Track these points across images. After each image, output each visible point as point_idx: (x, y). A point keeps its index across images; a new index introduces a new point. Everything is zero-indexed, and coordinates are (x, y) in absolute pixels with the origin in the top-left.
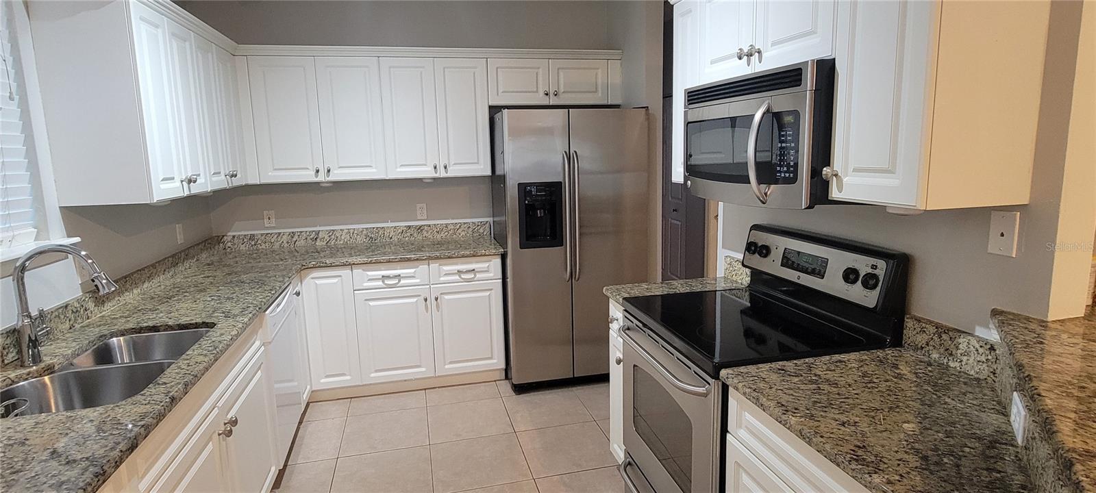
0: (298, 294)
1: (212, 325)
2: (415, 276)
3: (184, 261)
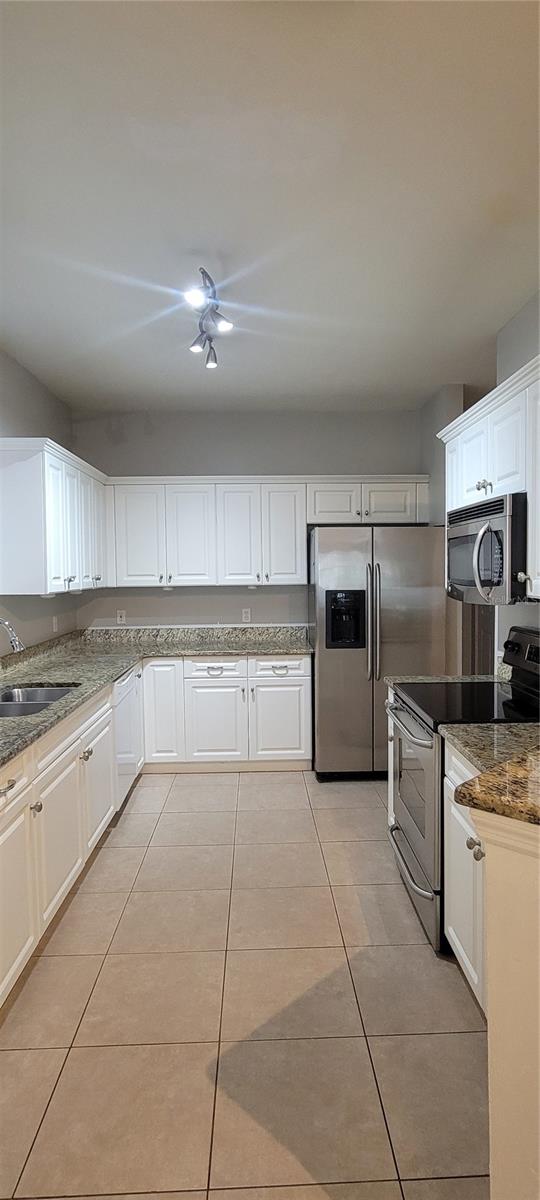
0: (139, 676)
1: (76, 685)
2: (237, 669)
3: (56, 646)
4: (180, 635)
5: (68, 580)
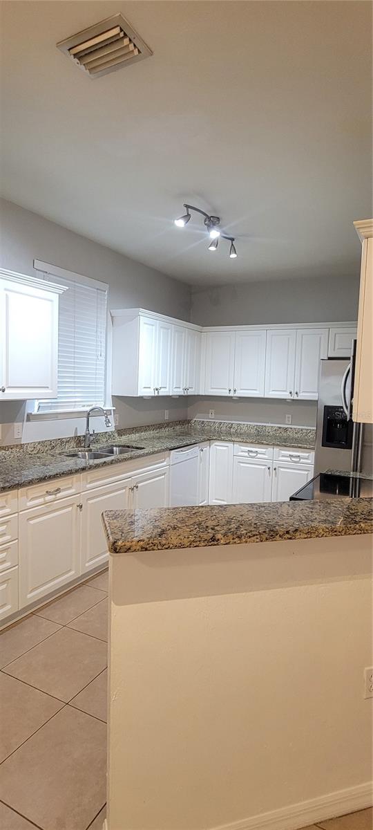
0: (202, 450)
1: (143, 449)
2: (266, 454)
3: (165, 427)
4: (245, 428)
5: (157, 389)
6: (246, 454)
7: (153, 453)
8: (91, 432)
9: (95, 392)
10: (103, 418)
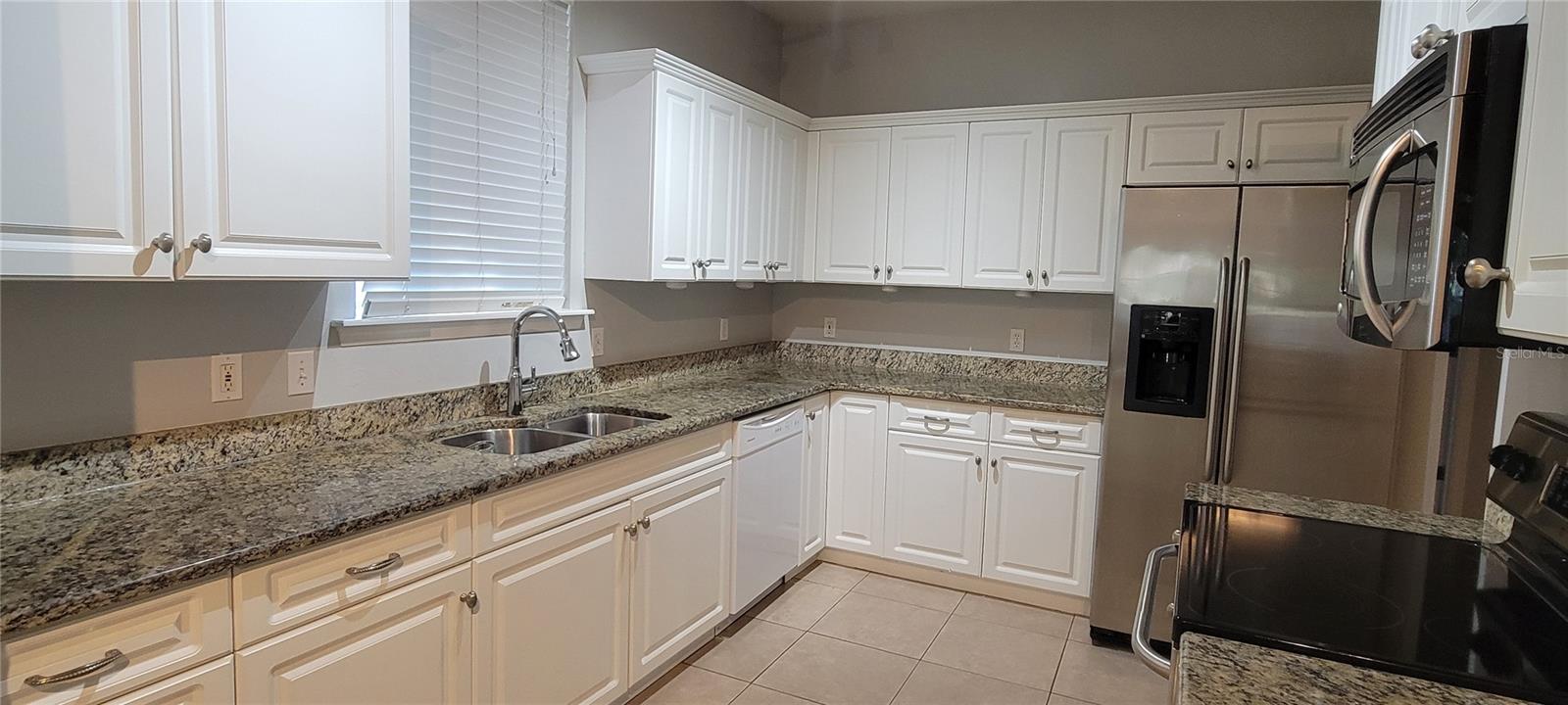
0: (812, 416)
2: (971, 425)
3: (721, 359)
4: (910, 362)
5: (700, 265)
6: (921, 426)
7: (690, 430)
8: (526, 375)
9: (540, 270)
10: (557, 337)
